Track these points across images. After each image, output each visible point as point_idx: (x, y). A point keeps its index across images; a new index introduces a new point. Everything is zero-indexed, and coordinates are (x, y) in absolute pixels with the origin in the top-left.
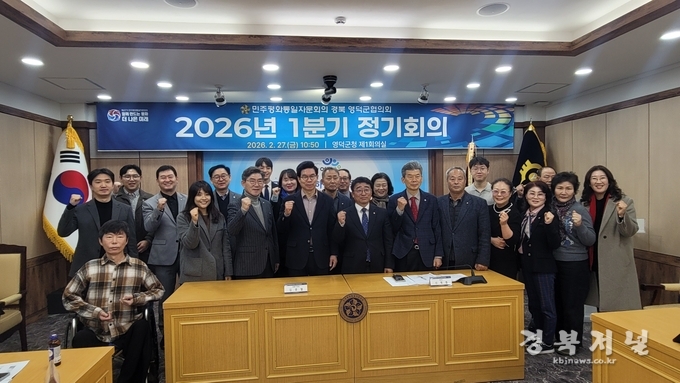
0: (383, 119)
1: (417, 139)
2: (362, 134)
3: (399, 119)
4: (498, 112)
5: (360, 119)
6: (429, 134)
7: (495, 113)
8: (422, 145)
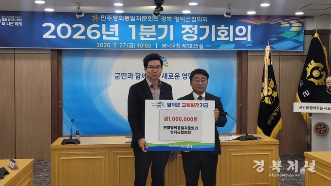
0: (201, 27)
1: (227, 42)
2: (184, 38)
3: (213, 27)
4: (291, 22)
5: (183, 26)
6: (236, 39)
7: (289, 23)
8: (231, 47)
